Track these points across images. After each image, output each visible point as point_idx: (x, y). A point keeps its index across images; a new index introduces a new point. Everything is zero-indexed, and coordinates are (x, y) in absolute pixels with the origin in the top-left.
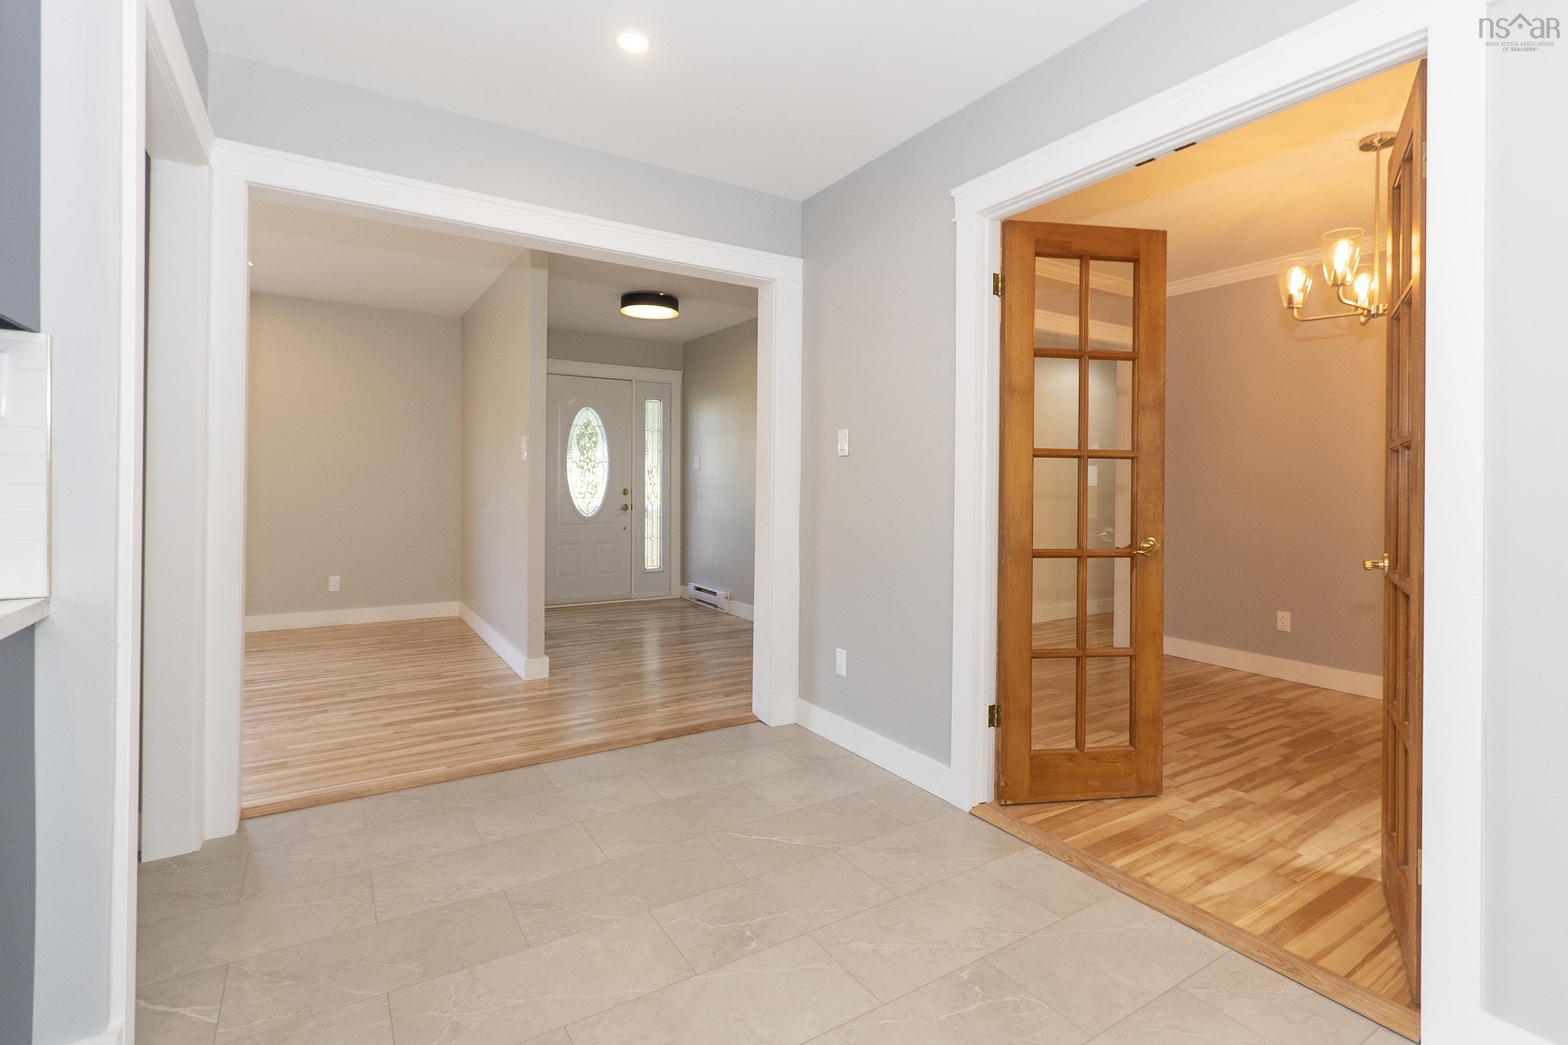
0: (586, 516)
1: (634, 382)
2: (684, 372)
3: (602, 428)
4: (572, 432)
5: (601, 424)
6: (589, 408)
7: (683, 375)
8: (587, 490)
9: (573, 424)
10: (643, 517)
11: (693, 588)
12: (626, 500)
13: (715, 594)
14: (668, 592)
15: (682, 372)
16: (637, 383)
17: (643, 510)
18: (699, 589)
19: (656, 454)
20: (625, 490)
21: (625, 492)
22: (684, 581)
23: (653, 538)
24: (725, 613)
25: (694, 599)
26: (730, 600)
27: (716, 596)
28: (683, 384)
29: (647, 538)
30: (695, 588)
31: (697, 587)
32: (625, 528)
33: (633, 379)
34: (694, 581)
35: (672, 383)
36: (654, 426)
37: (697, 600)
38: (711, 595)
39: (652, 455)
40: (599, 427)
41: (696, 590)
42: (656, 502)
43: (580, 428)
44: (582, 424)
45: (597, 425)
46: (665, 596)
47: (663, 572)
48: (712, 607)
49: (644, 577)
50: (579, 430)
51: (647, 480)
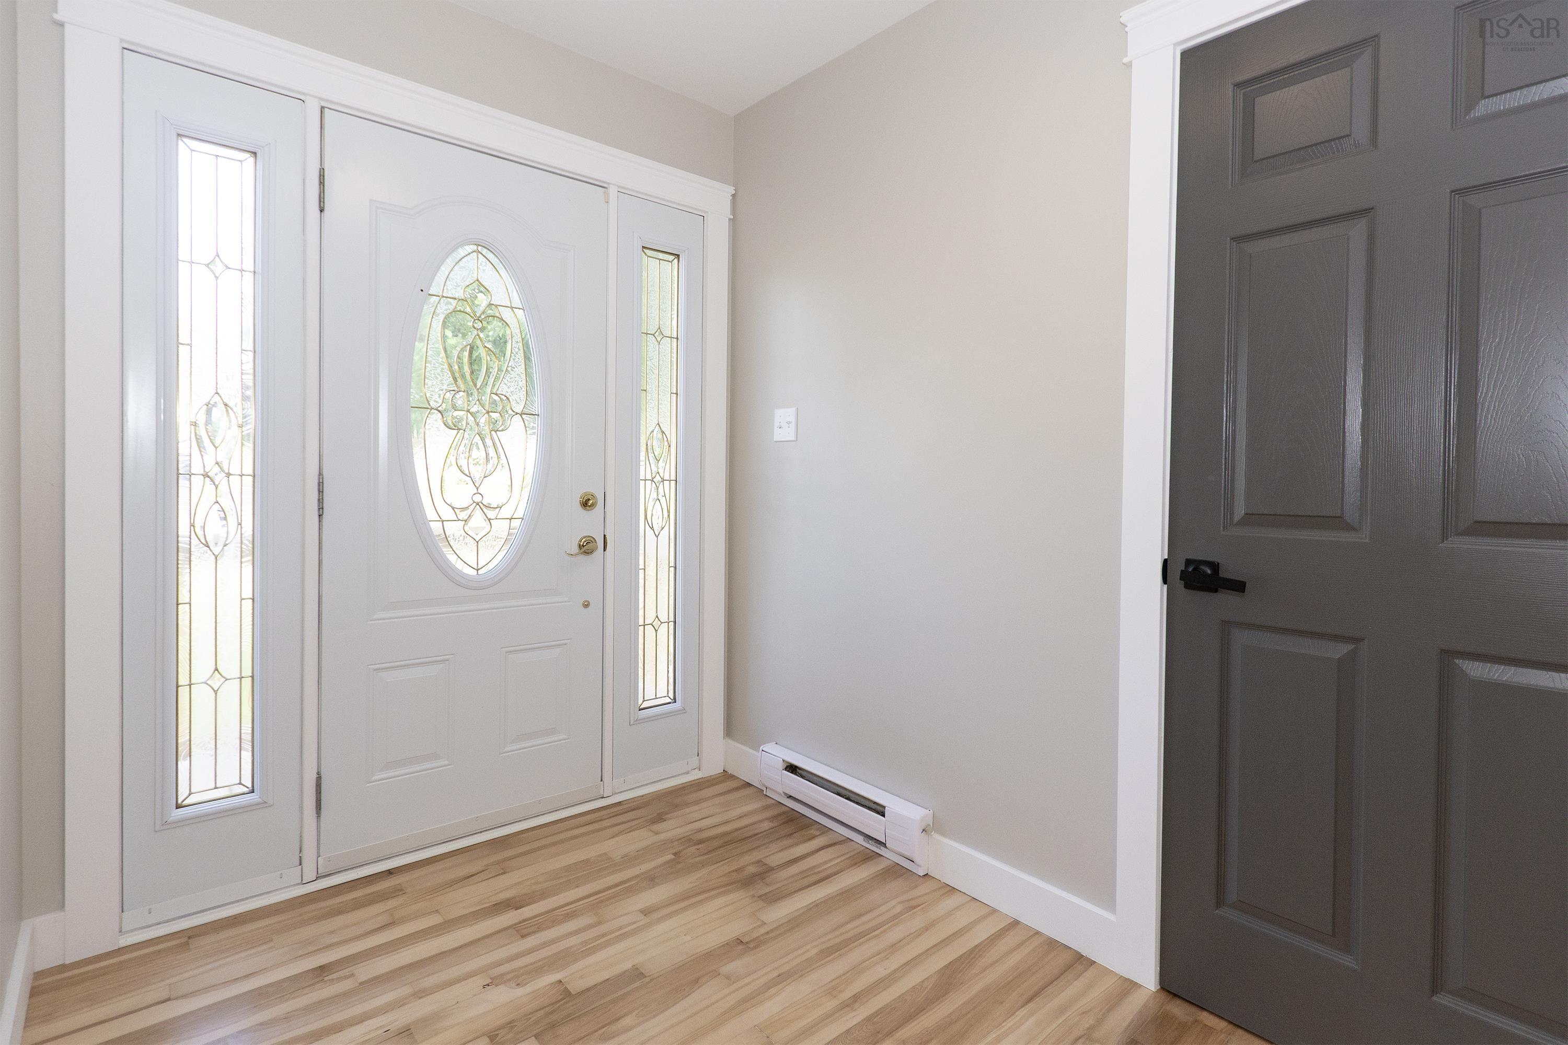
0: (474, 573)
1: (613, 191)
2: (735, 190)
3: (524, 313)
4: (426, 314)
5: (517, 300)
6: (480, 248)
7: (734, 196)
8: (477, 498)
9: (434, 289)
10: (632, 571)
11: (781, 766)
12: (590, 524)
13: (880, 810)
14: (694, 761)
15: (732, 190)
16: (619, 194)
18: (792, 769)
19: (666, 400)
20: (589, 496)
21: (587, 504)
22: (736, 727)
23: (656, 623)
24: (922, 874)
25: (783, 795)
26: (936, 836)
27: (884, 816)
28: (734, 222)
29: (644, 626)
30: (785, 766)
31: (791, 764)
32: (586, 605)
33: (609, 184)
34: (776, 744)
35: (705, 212)
36: (661, 323)
37: (790, 797)
38: (847, 799)
39: (657, 403)
40: (512, 308)
41: (788, 771)
42: (667, 528)
43: (454, 302)
44: (460, 294)
45: (509, 303)
46: (687, 773)
47: (683, 711)
48: (859, 839)
49: (637, 722)
50: (451, 308)
51: (645, 471)
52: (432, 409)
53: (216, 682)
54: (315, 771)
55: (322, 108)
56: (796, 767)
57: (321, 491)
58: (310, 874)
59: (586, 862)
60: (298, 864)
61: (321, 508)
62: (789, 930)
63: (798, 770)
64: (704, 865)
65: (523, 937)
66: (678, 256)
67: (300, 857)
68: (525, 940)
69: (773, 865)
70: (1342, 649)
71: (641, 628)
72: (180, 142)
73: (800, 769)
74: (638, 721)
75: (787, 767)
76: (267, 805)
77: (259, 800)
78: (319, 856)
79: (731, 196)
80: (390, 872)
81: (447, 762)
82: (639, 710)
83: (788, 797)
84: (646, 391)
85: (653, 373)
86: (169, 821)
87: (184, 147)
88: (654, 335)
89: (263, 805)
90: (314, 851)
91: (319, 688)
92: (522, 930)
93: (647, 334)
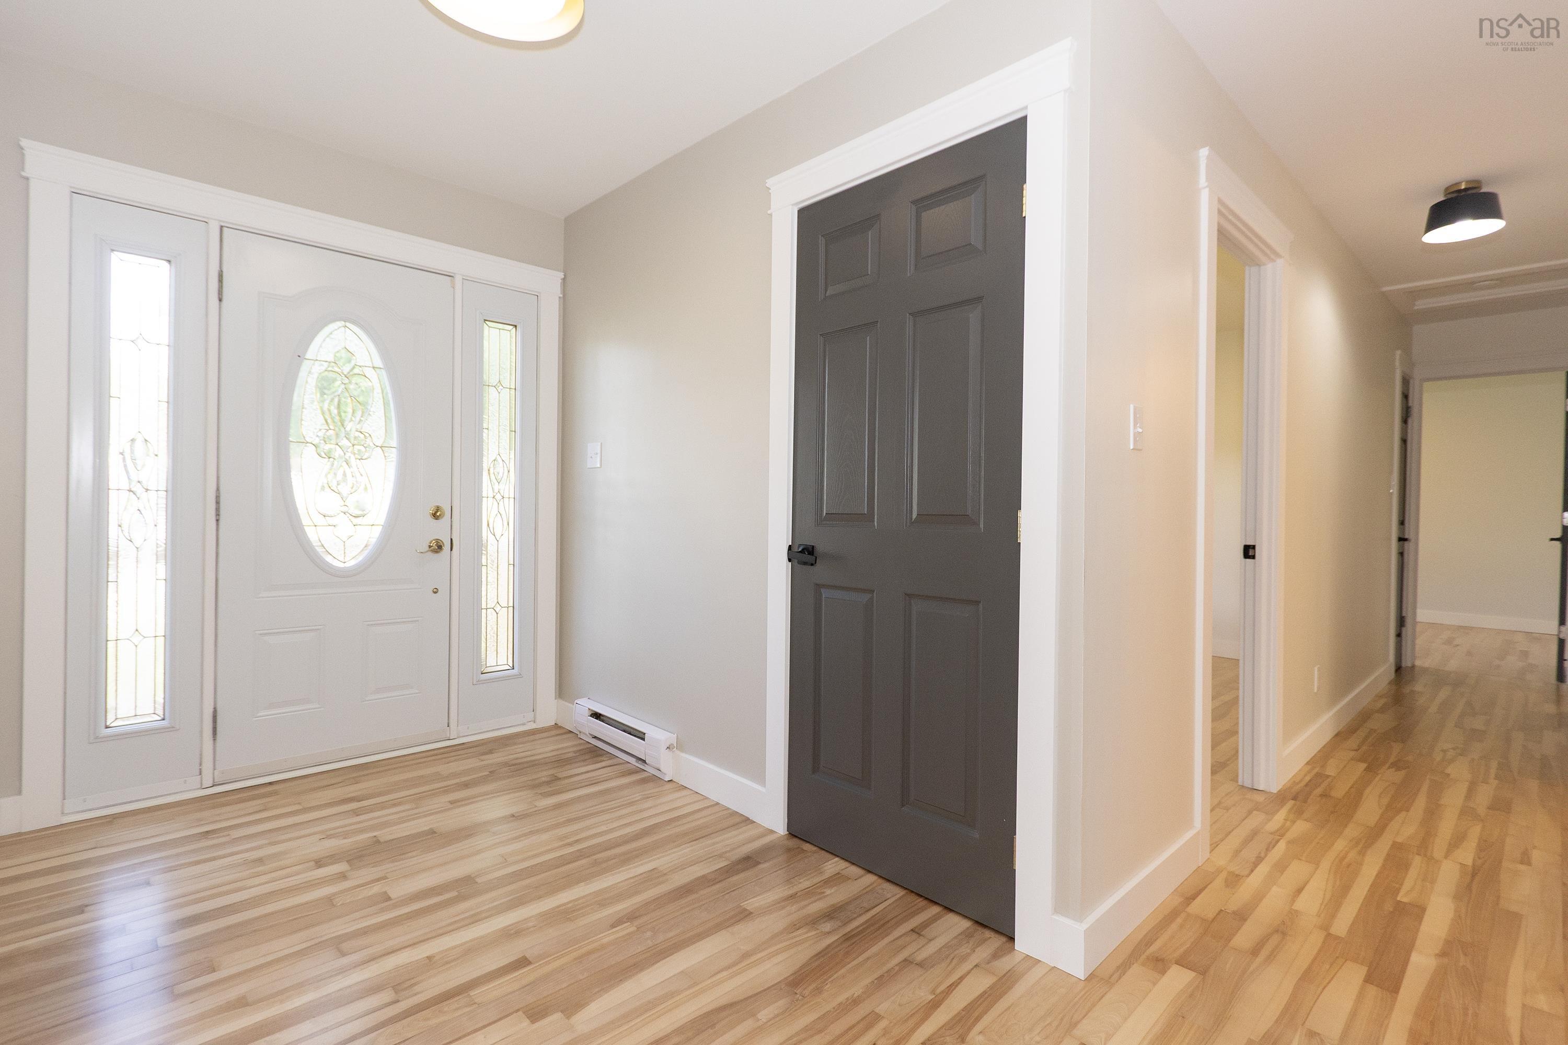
0: (341, 565)
1: (458, 279)
2: (565, 275)
3: (383, 372)
4: (303, 373)
5: (378, 362)
6: (348, 324)
7: (564, 280)
8: (345, 509)
9: (309, 355)
10: (477, 567)
11: (588, 713)
12: (439, 530)
13: (641, 736)
14: (530, 716)
15: (562, 275)
16: (464, 281)
17: (478, 547)
18: (597, 716)
19: (506, 436)
20: (438, 509)
21: (436, 515)
22: (564, 689)
23: (498, 608)
24: (667, 780)
25: (588, 735)
26: (678, 752)
27: (643, 739)
28: (564, 299)
29: (486, 609)
30: (590, 714)
31: (596, 712)
32: (435, 592)
33: (454, 274)
34: (589, 699)
35: (540, 293)
36: (501, 377)
37: (595, 737)
38: (628, 733)
39: (498, 439)
40: (374, 368)
41: (593, 717)
42: (506, 535)
43: (326, 364)
44: (331, 358)
45: (371, 364)
46: (524, 724)
47: (519, 676)
48: (632, 761)
49: (478, 683)
50: (324, 368)
51: (486, 490)
52: (307, 443)
53: (137, 639)
54: (212, 707)
55: (222, 227)
56: (600, 714)
57: (218, 503)
58: (208, 782)
59: (422, 777)
60: (198, 773)
61: (218, 514)
62: (553, 810)
63: (602, 717)
64: (509, 777)
65: (357, 815)
66: (516, 326)
67: (200, 769)
68: (358, 817)
69: (560, 777)
70: (865, 597)
71: (484, 611)
72: (112, 253)
73: (603, 716)
74: (480, 682)
75: (592, 714)
76: (175, 729)
77: (169, 725)
78: (214, 769)
79: (561, 279)
80: (270, 783)
81: (318, 706)
82: (482, 674)
83: (593, 738)
84: (488, 429)
85: (494, 416)
86: (101, 736)
87: (115, 257)
88: (495, 387)
89: (171, 729)
90: (211, 765)
91: (216, 645)
92: (356, 813)
93: (489, 386)
